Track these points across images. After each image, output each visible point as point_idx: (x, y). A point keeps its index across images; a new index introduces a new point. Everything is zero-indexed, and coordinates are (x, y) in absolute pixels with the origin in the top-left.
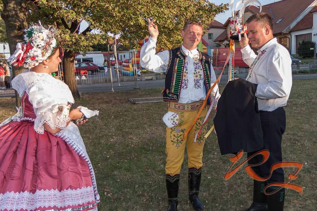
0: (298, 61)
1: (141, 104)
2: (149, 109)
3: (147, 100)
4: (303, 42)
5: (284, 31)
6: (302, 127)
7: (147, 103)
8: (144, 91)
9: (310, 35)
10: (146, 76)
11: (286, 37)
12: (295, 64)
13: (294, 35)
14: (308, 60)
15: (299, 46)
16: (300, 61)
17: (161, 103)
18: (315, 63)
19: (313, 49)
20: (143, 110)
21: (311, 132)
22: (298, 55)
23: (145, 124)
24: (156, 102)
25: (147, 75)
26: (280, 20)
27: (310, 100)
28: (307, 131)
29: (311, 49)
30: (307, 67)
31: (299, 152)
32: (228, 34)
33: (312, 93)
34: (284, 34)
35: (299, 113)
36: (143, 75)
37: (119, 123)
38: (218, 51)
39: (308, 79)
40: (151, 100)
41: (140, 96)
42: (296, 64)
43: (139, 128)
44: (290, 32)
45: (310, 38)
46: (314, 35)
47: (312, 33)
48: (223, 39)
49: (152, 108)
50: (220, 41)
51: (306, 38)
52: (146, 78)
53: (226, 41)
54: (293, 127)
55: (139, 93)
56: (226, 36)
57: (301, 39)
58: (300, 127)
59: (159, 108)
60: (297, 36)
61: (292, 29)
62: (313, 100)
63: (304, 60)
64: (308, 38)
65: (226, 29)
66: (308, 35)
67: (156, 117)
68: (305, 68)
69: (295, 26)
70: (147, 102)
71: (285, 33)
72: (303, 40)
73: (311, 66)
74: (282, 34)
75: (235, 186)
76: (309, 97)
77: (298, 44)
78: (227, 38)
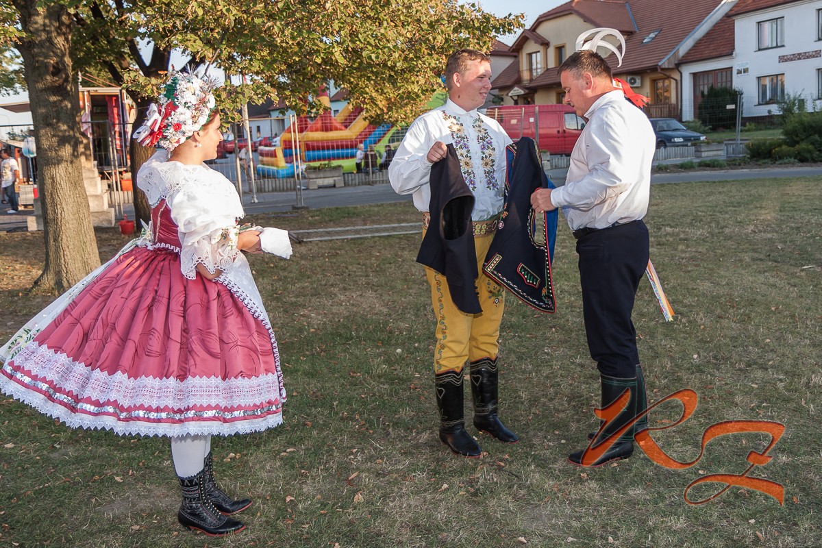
0: (697, 139)
1: (317, 244)
2: (337, 254)
3: (328, 233)
4: (711, 89)
5: (664, 63)
6: (695, 287)
7: (331, 240)
8: (318, 213)
9: (729, 73)
10: (321, 178)
11: (669, 77)
12: (689, 144)
13: (687, 71)
14: (724, 135)
15: (700, 100)
16: (703, 138)
17: (363, 240)
18: (739, 142)
19: (733, 107)
20: (323, 255)
21: (713, 297)
22: (699, 123)
24: (352, 239)
25: (322, 175)
26: (652, 35)
27: (720, 231)
28: (704, 295)
29: (730, 107)
30: (719, 153)
31: (682, 335)
32: (521, 69)
33: (726, 213)
34: (662, 69)
35: (692, 258)
36: (313, 176)
37: (272, 284)
38: (498, 115)
39: (720, 182)
40: (338, 233)
41: (312, 225)
42: (692, 145)
43: (319, 294)
44: (678, 65)
45: (729, 79)
46: (739, 72)
47: (732, 68)
48: (509, 84)
49: (343, 252)
50: (502, 88)
51: (719, 80)
52: (320, 182)
53: (516, 88)
54: (674, 287)
55: (307, 219)
56: (516, 77)
57: (706, 82)
58: (690, 287)
59: (360, 251)
60: (695, 75)
61: (683, 57)
62: (727, 231)
63: (715, 136)
64: (724, 79)
65: (515, 57)
66: (724, 73)
67: (355, 272)
68: (715, 156)
69: (690, 50)
70: (330, 238)
71: (666, 66)
72: (710, 85)
73: (731, 150)
74: (659, 70)
75: (543, 400)
76: (718, 223)
77: (699, 94)
78: (518, 82)
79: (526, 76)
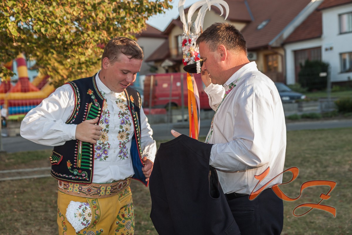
0: (299, 98)
1: (9, 183)
2: (24, 191)
3: (19, 174)
4: (307, 62)
5: (273, 43)
7: (20, 180)
9: (319, 51)
11: (276, 53)
12: (294, 101)
14: (318, 95)
15: (299, 70)
16: (303, 97)
17: (46, 179)
18: (330, 100)
19: (325, 74)
20: (13, 193)
22: (299, 86)
23: (16, 220)
26: (264, 24)
29: (322, 75)
30: (315, 108)
32: (170, 47)
34: (272, 48)
39: (318, 130)
40: (27, 174)
41: (7, 166)
42: (296, 102)
44: (283, 45)
45: (319, 55)
46: (326, 50)
47: (321, 47)
48: (161, 57)
49: (29, 190)
50: (157, 61)
51: (313, 56)
55: (4, 161)
56: (167, 52)
57: (303, 57)
59: (43, 189)
61: (286, 39)
63: (311, 95)
64: (316, 55)
66: (315, 51)
67: (37, 207)
71: (274, 45)
72: (306, 59)
73: (324, 105)
74: (270, 48)
77: (298, 65)
78: (169, 56)
79: (174, 52)
